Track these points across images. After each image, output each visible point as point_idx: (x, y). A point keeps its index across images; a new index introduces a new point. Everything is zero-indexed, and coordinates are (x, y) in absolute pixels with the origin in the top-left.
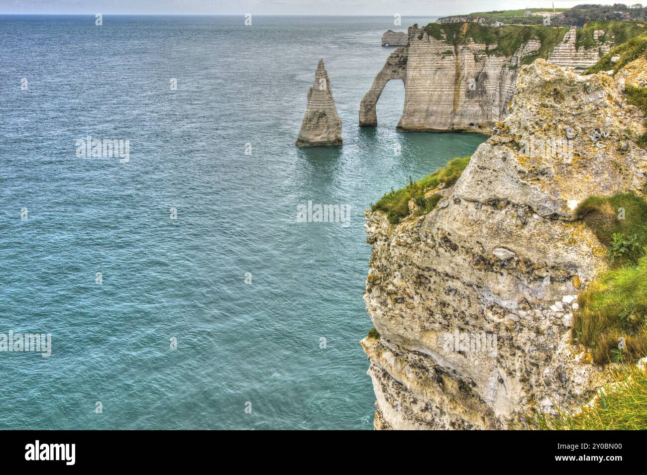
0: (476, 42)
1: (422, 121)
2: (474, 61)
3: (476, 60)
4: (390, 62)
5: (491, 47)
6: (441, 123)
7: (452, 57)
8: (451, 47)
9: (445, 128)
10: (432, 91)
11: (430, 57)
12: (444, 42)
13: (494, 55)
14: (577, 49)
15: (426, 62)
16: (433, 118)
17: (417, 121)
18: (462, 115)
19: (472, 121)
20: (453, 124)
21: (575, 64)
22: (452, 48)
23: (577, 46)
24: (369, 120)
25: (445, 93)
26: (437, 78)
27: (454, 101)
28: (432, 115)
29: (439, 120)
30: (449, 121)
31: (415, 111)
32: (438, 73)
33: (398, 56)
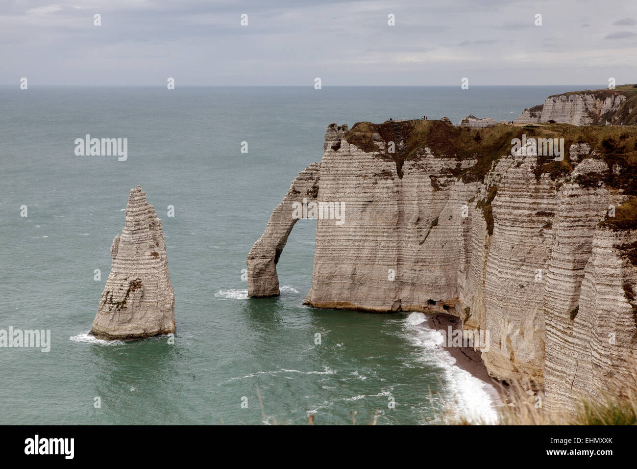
0: (437, 156)
1: (346, 294)
2: (431, 189)
3: (436, 186)
4: (297, 189)
5: (465, 164)
6: (378, 299)
7: (389, 181)
8: (389, 163)
9: (387, 308)
10: (360, 241)
11: (352, 181)
12: (377, 156)
13: (461, 180)
14: (538, 177)
15: (348, 190)
16: (364, 289)
17: (338, 294)
18: (413, 284)
19: (430, 296)
20: (400, 301)
21: (535, 206)
22: (392, 166)
23: (538, 173)
24: (262, 288)
25: (382, 244)
26: (367, 218)
27: (399, 260)
28: (362, 284)
29: (374, 294)
30: (393, 295)
31: (332, 276)
32: (369, 209)
33: (311, 178)
